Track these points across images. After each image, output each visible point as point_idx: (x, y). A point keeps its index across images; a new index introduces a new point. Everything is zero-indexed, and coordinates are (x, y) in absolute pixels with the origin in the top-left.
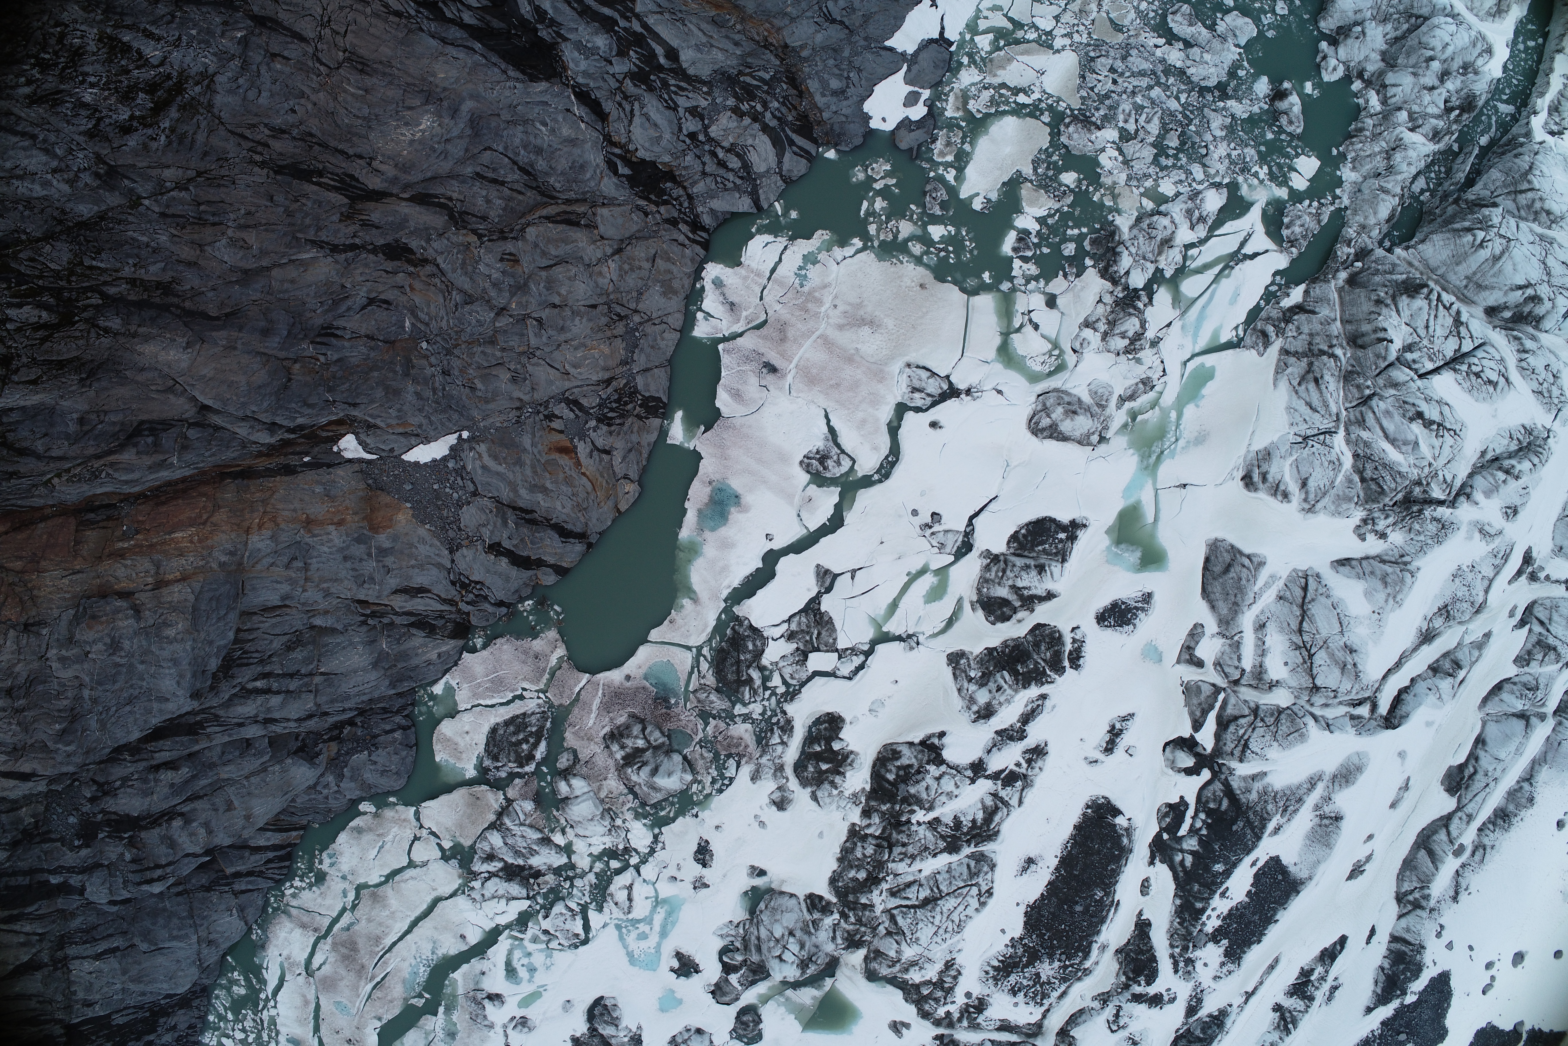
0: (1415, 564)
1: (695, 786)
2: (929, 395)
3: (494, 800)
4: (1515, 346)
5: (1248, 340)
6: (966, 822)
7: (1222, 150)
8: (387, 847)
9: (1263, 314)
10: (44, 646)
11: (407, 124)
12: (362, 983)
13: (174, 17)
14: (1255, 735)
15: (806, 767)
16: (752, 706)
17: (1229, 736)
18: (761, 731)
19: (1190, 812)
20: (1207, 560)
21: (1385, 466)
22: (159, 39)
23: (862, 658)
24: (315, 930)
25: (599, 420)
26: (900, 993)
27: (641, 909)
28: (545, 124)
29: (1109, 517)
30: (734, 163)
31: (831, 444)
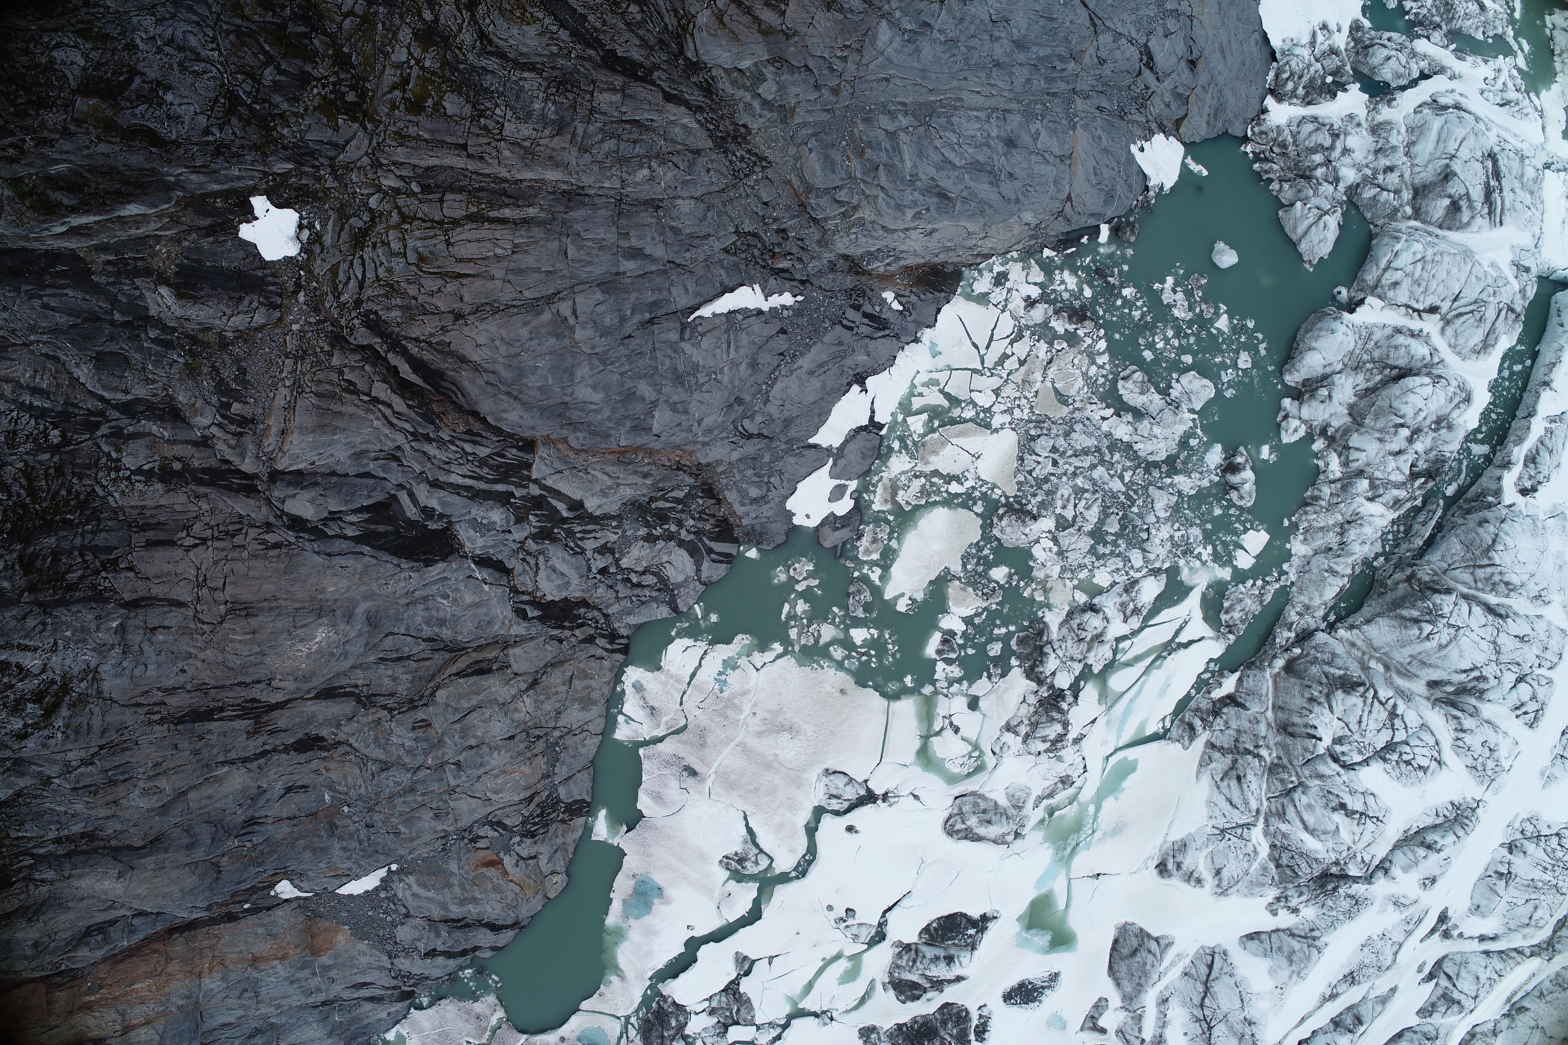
0: (1324, 939)
2: (846, 801)
4: (1453, 724)
5: (1174, 733)
7: (1165, 532)
9: (1193, 704)
11: (302, 640)
13: (44, 624)
21: (1301, 854)
22: (35, 649)
23: (779, 1031)
25: (523, 836)
28: (445, 596)
29: (1022, 906)
30: (650, 580)
31: (750, 845)
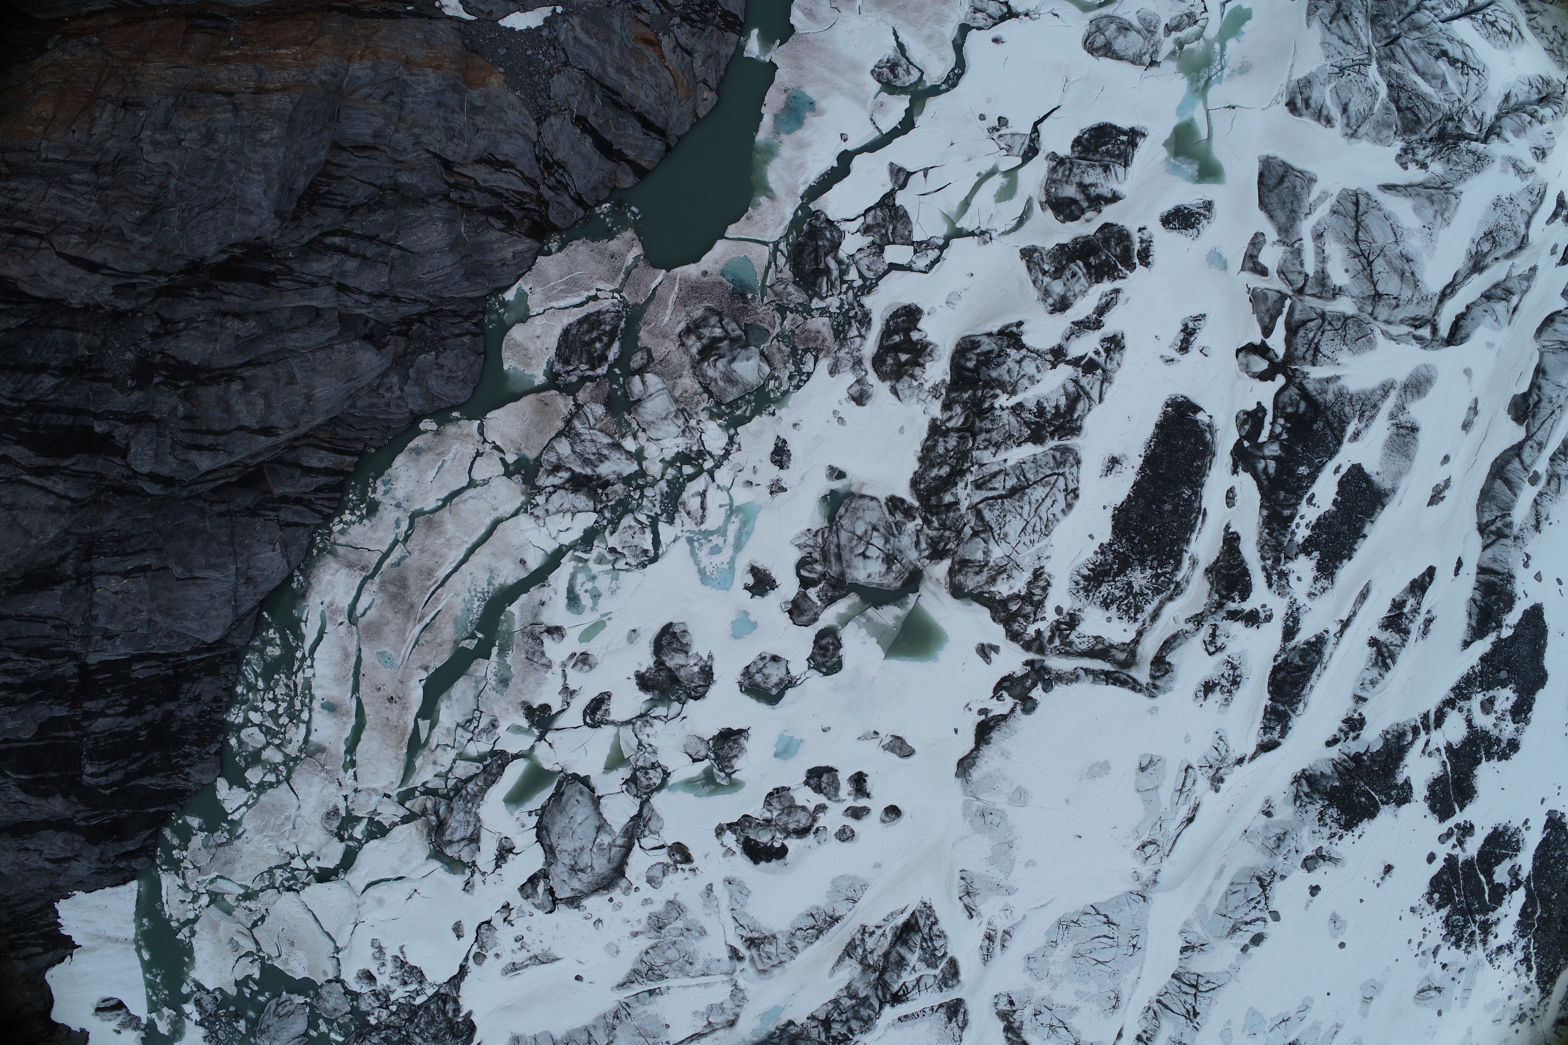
0: (1457, 189)
1: (772, 382)
2: (990, 16)
3: (563, 404)
6: (1049, 407)
8: (446, 466)
10: (139, 127)
12: (410, 625)
14: (1324, 338)
15: (885, 361)
16: (829, 300)
17: (1300, 340)
18: (839, 324)
19: (1269, 418)
20: (1261, 175)
21: (1418, 96)
23: (937, 252)
24: (363, 568)
25: (683, 19)
26: (986, 613)
27: (715, 518)
29: (1165, 131)
31: (900, 56)
